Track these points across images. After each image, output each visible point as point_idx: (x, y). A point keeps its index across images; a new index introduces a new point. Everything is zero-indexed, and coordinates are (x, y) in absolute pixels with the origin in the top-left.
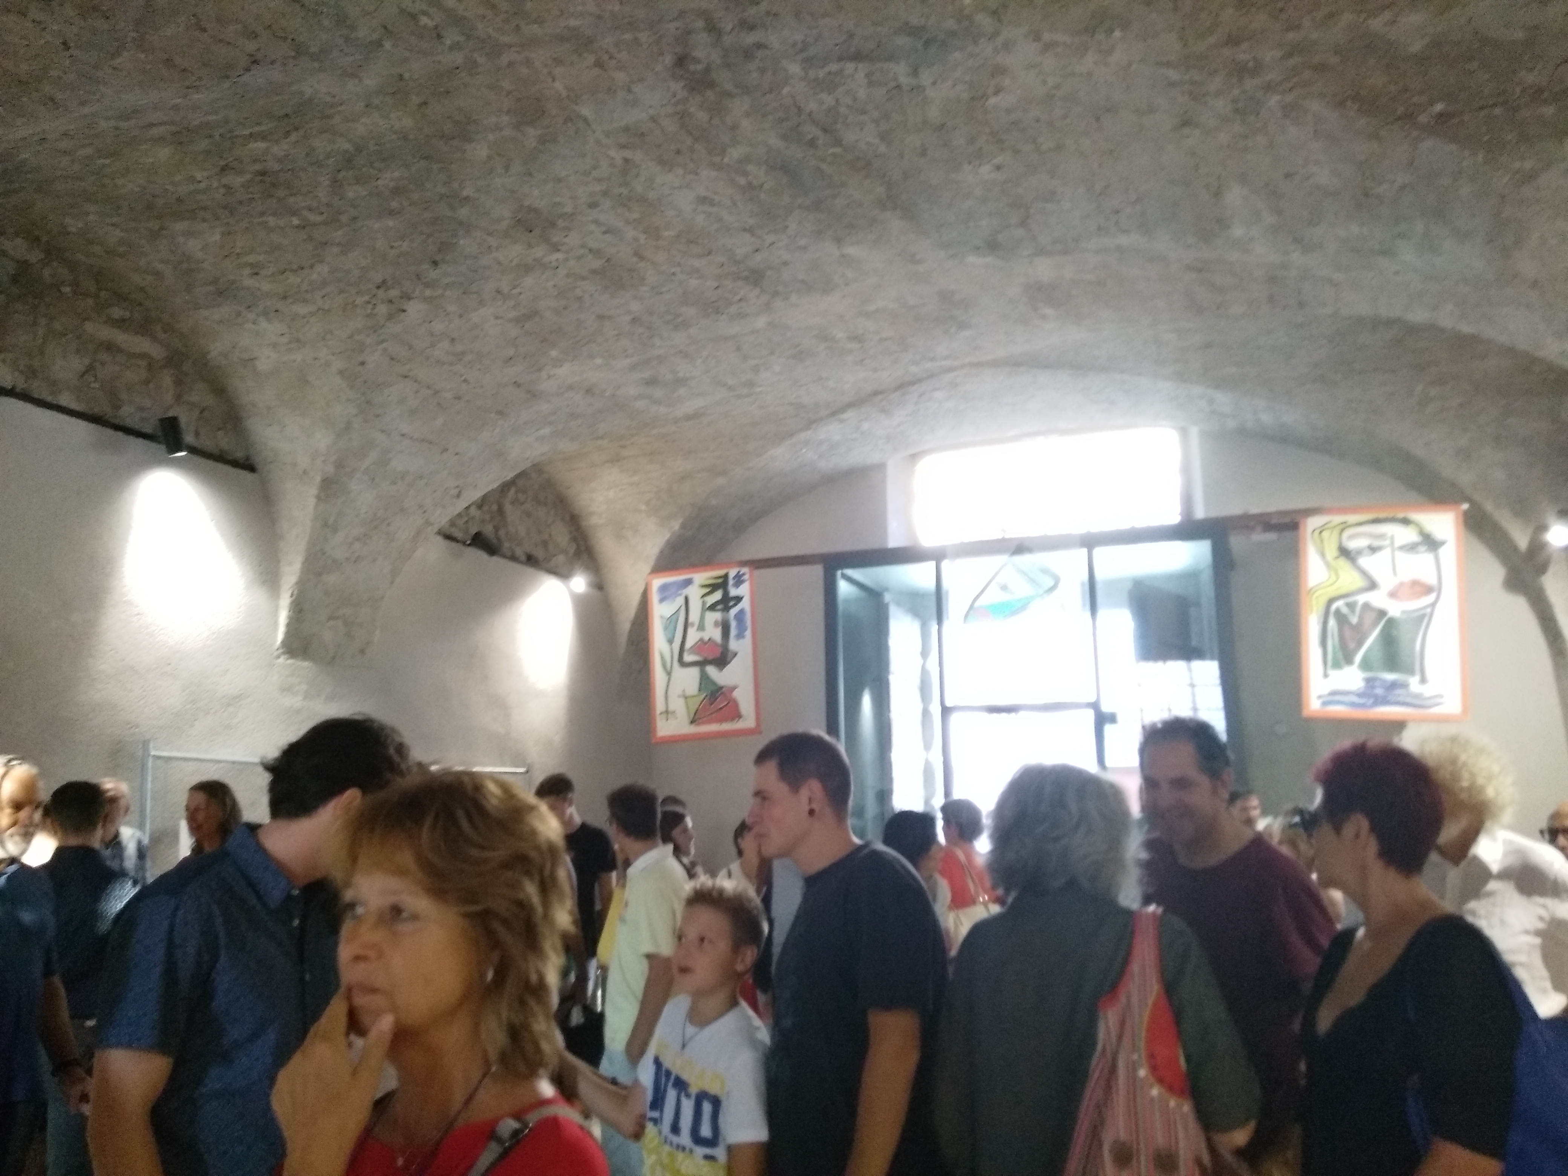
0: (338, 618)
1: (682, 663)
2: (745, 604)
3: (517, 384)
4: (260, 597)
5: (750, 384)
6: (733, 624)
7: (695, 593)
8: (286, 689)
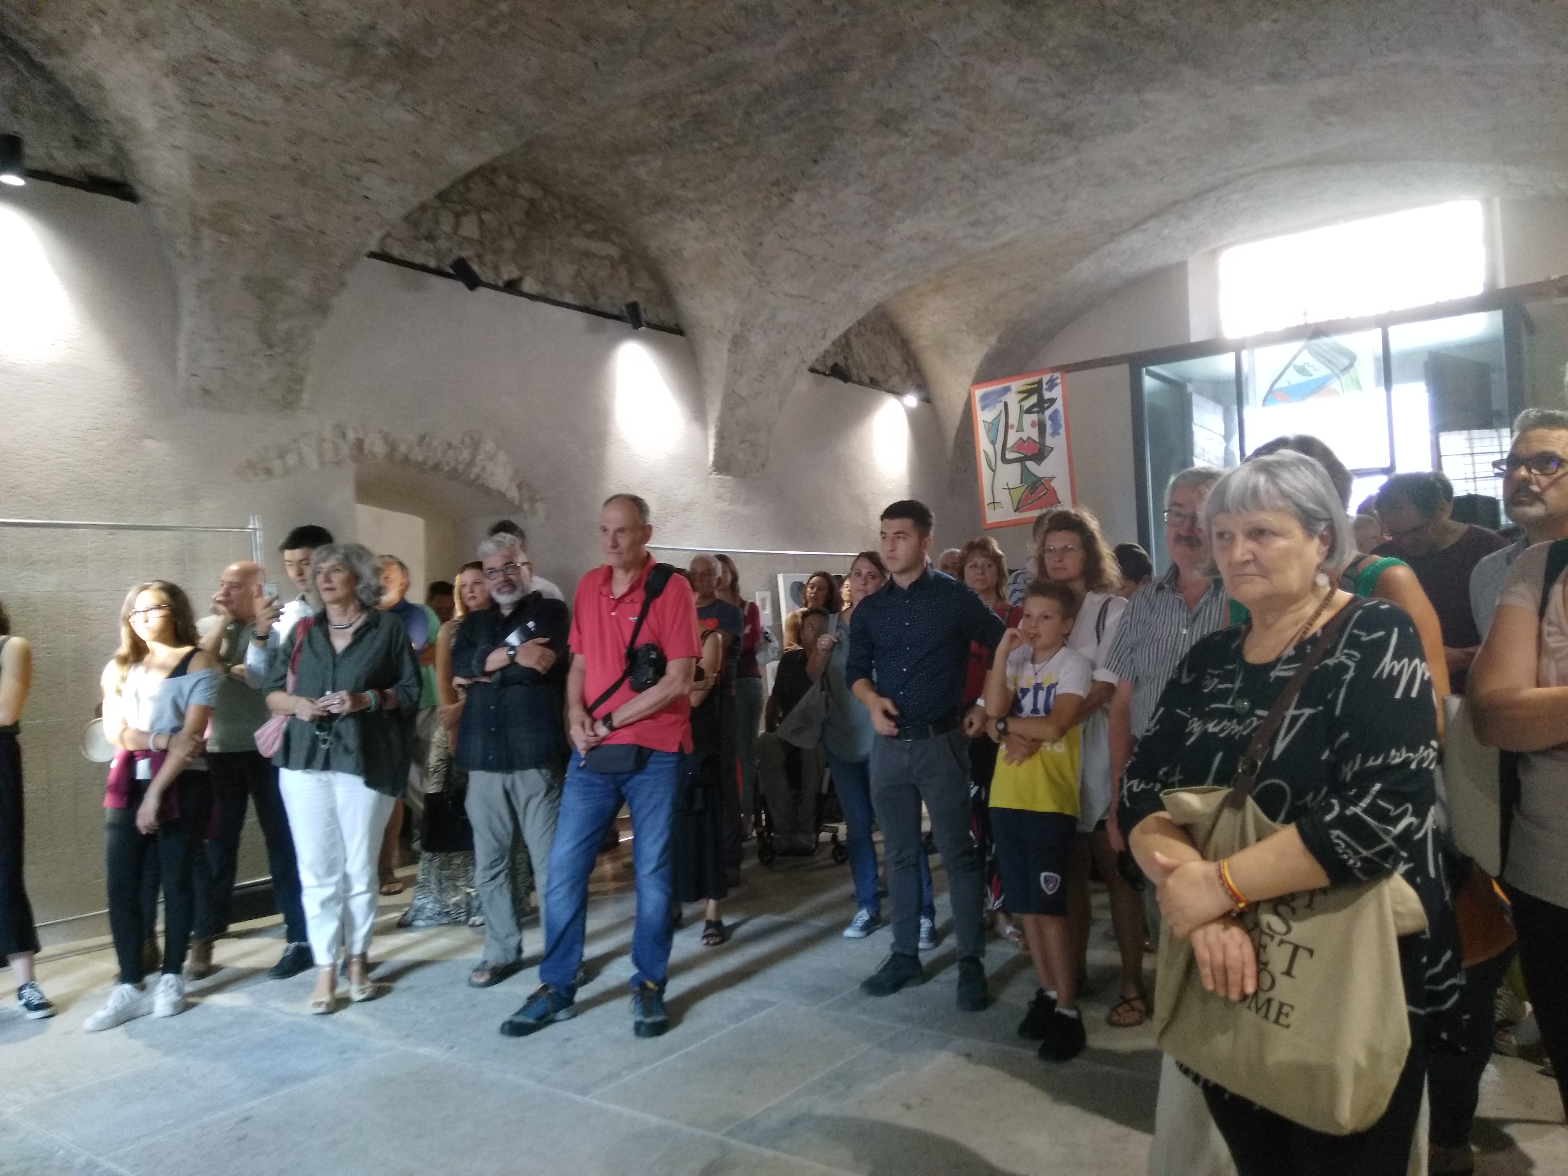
0: (746, 441)
1: (1005, 461)
2: (1059, 405)
3: (869, 242)
4: (695, 430)
5: (1060, 213)
6: (1049, 423)
7: (1013, 399)
8: (718, 498)
